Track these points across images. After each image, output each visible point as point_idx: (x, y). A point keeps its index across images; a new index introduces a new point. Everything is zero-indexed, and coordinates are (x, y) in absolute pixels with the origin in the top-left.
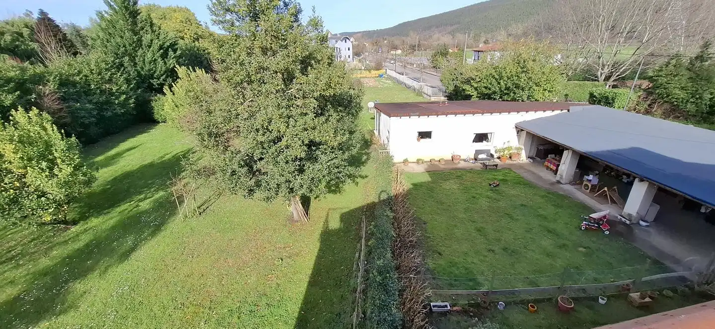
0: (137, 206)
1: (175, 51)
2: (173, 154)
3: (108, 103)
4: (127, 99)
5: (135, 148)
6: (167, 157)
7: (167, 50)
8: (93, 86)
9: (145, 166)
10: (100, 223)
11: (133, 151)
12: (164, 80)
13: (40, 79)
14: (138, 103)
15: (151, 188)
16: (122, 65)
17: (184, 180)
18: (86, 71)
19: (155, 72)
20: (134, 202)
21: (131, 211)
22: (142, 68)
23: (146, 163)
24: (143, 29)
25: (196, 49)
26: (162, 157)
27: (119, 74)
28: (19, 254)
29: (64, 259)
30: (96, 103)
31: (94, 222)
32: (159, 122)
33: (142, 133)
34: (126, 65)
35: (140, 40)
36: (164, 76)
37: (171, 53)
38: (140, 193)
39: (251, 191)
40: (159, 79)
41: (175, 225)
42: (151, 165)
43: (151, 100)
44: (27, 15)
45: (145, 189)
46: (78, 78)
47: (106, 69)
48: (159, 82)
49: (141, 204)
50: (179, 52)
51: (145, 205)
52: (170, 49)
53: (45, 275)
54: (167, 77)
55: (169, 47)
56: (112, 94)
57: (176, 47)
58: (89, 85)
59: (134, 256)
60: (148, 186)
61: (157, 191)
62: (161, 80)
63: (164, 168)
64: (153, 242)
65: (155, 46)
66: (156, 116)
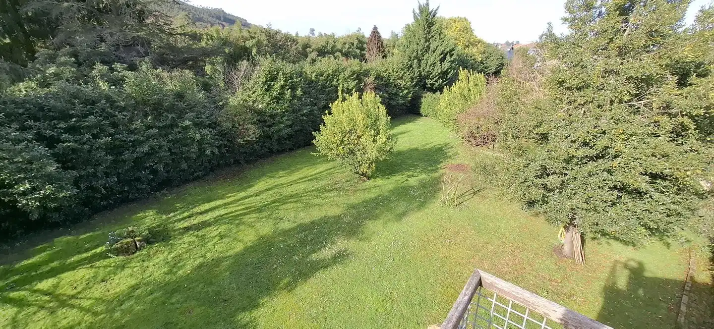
0: (407, 180)
1: (451, 56)
2: (433, 145)
3: (396, 94)
4: (407, 93)
5: (405, 133)
6: (428, 146)
7: (446, 55)
8: (391, 81)
9: (412, 150)
10: (384, 185)
11: (403, 135)
12: (436, 81)
13: (367, 73)
14: (413, 99)
15: (417, 169)
16: (411, 66)
17: (441, 170)
18: (390, 70)
19: (432, 73)
20: (404, 176)
21: (403, 182)
22: (424, 70)
23: (413, 147)
24: (433, 37)
25: (465, 55)
26: (425, 145)
27: (408, 73)
28: (340, 187)
29: (363, 202)
30: (389, 94)
31: (379, 182)
32: (422, 116)
33: (410, 122)
34: (414, 66)
35: (428, 47)
36: (437, 77)
37: (448, 58)
38: (409, 170)
39: (531, 203)
40: (432, 79)
41: (436, 206)
42: (416, 150)
43: (422, 97)
44: (358, 31)
45: (412, 168)
46: (385, 74)
47: (401, 69)
48: (431, 82)
49: (409, 179)
50: (453, 57)
51: (413, 181)
52: (448, 55)
53: (354, 208)
54: (439, 79)
55: (447, 52)
56: (400, 88)
57: (453, 52)
58: (390, 80)
59: (406, 219)
60: (415, 167)
61: (421, 172)
62: (434, 80)
63: (427, 155)
64: (419, 214)
65: (439, 52)
66: (422, 111)
